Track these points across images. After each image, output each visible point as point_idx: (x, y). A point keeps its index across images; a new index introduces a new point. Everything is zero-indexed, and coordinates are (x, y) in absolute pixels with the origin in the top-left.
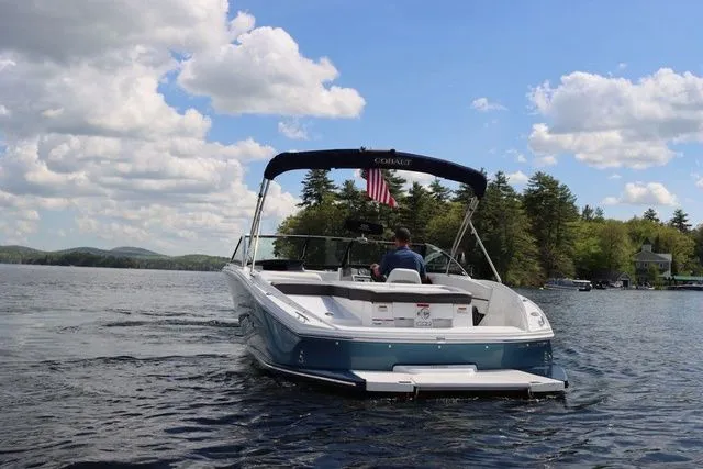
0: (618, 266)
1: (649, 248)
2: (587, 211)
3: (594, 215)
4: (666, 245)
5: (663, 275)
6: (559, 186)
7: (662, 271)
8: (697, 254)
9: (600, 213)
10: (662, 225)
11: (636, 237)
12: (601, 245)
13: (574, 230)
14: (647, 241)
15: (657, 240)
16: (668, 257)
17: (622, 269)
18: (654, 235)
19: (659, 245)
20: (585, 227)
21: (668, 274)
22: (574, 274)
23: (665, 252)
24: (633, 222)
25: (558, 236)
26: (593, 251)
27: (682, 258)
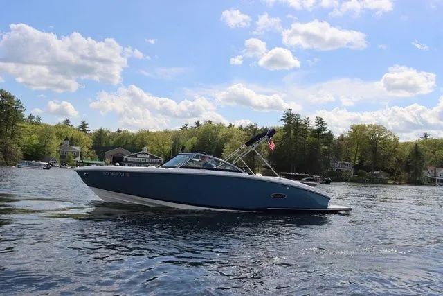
0: (49, 153)
1: (68, 142)
2: (31, 117)
3: (34, 120)
4: (77, 141)
5: (76, 159)
6: (15, 99)
7: (75, 157)
8: (94, 147)
9: (39, 119)
10: (74, 129)
11: (59, 136)
12: (40, 139)
13: (22, 129)
14: (67, 139)
15: (72, 139)
16: (78, 149)
17: (51, 155)
18: (70, 135)
19: (73, 141)
20: (30, 127)
21: (78, 159)
22: (21, 157)
23: (76, 146)
24: (58, 126)
25: (12, 132)
26: (35, 142)
27: (86, 150)
